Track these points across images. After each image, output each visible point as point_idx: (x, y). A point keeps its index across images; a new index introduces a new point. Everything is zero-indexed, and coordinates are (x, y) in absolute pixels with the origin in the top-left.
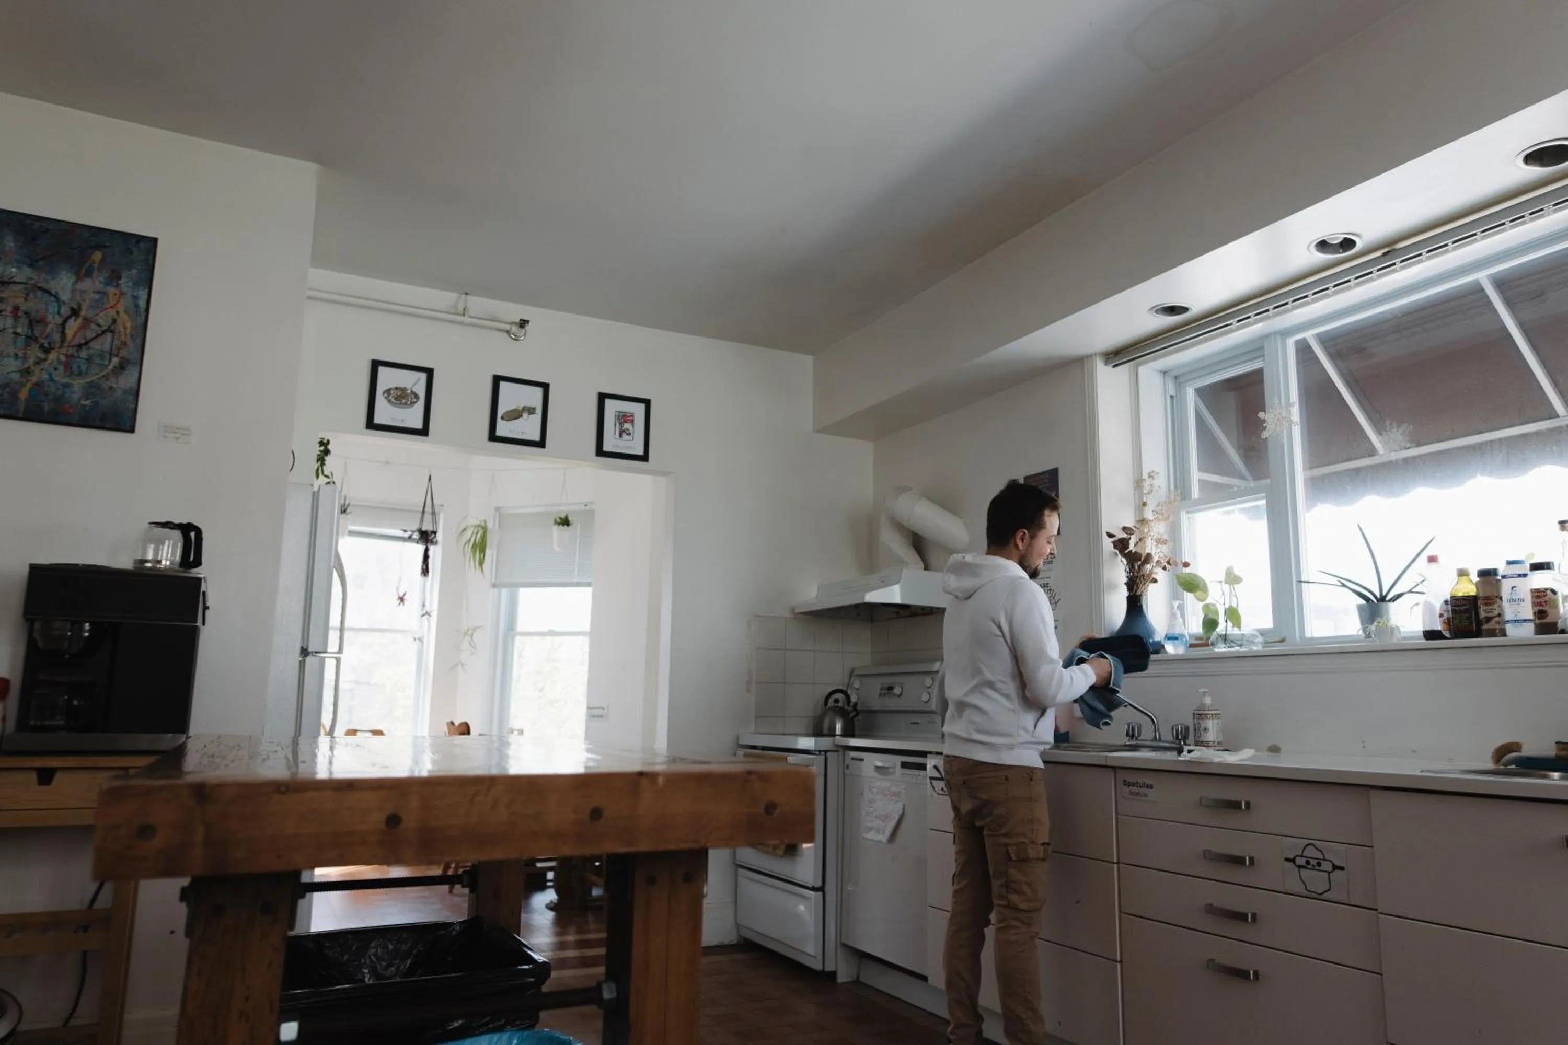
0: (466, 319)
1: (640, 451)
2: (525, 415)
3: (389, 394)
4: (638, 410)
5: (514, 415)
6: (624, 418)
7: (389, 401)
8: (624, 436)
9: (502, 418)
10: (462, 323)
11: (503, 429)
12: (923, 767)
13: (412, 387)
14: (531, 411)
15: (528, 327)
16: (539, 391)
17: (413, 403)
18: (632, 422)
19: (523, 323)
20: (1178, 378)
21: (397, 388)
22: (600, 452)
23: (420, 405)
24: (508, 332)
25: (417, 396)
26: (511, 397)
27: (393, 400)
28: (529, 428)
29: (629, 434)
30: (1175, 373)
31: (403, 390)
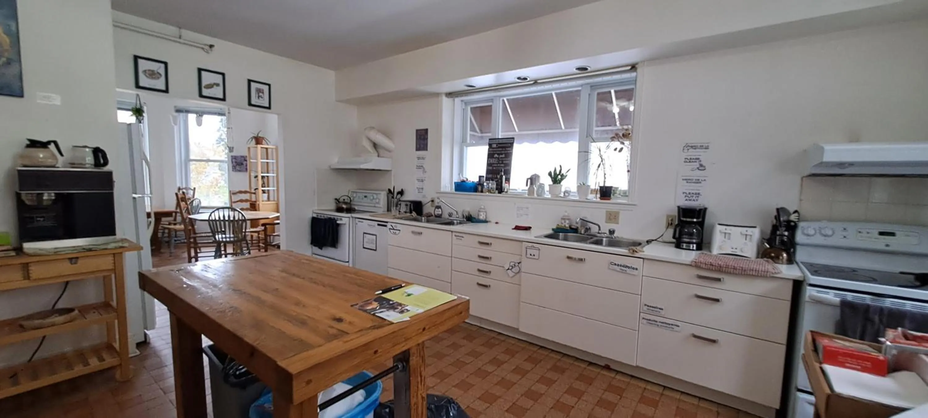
0: (181, 41)
1: (267, 105)
2: (215, 87)
3: (146, 73)
4: (266, 88)
5: (209, 86)
6: (259, 91)
7: (146, 76)
8: (260, 98)
9: (205, 87)
10: (179, 42)
11: (205, 92)
12: (386, 226)
13: (158, 70)
14: (218, 85)
15: (213, 49)
16: (221, 76)
17: (158, 78)
18: (263, 93)
19: (211, 46)
20: (466, 103)
21: (149, 70)
22: (250, 104)
23: (163, 78)
24: (203, 48)
25: (160, 75)
26: (207, 78)
27: (148, 75)
28: (218, 92)
29: (262, 98)
30: (465, 101)
31: (153, 71)
